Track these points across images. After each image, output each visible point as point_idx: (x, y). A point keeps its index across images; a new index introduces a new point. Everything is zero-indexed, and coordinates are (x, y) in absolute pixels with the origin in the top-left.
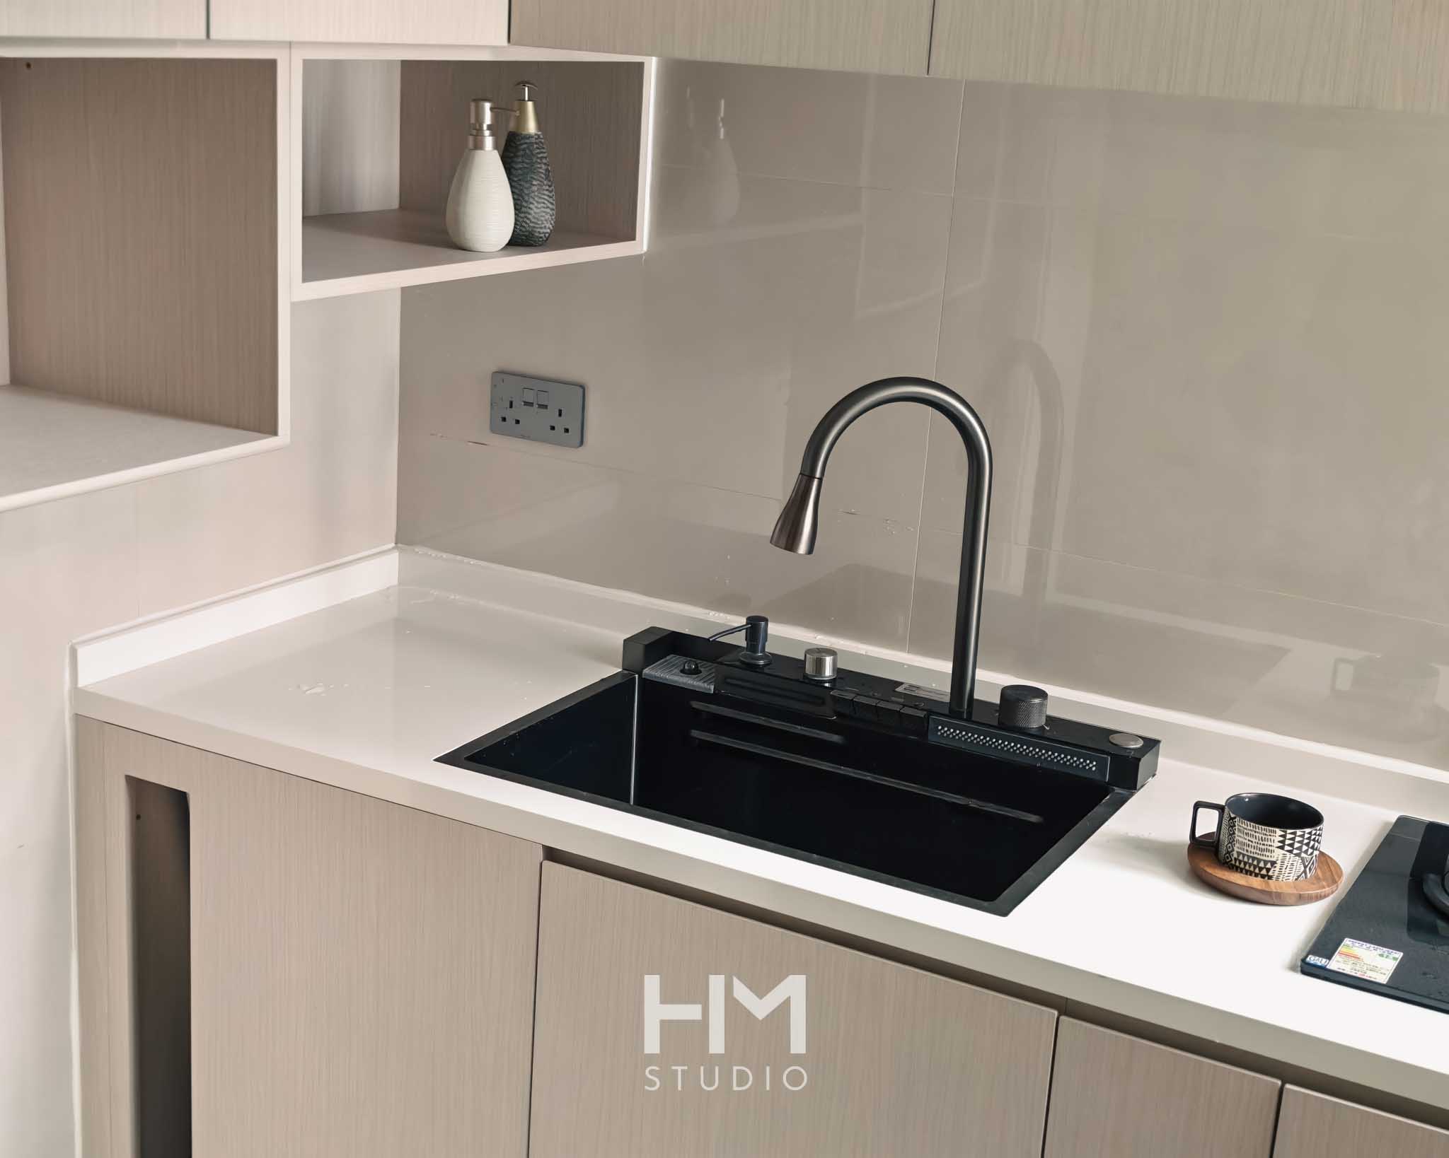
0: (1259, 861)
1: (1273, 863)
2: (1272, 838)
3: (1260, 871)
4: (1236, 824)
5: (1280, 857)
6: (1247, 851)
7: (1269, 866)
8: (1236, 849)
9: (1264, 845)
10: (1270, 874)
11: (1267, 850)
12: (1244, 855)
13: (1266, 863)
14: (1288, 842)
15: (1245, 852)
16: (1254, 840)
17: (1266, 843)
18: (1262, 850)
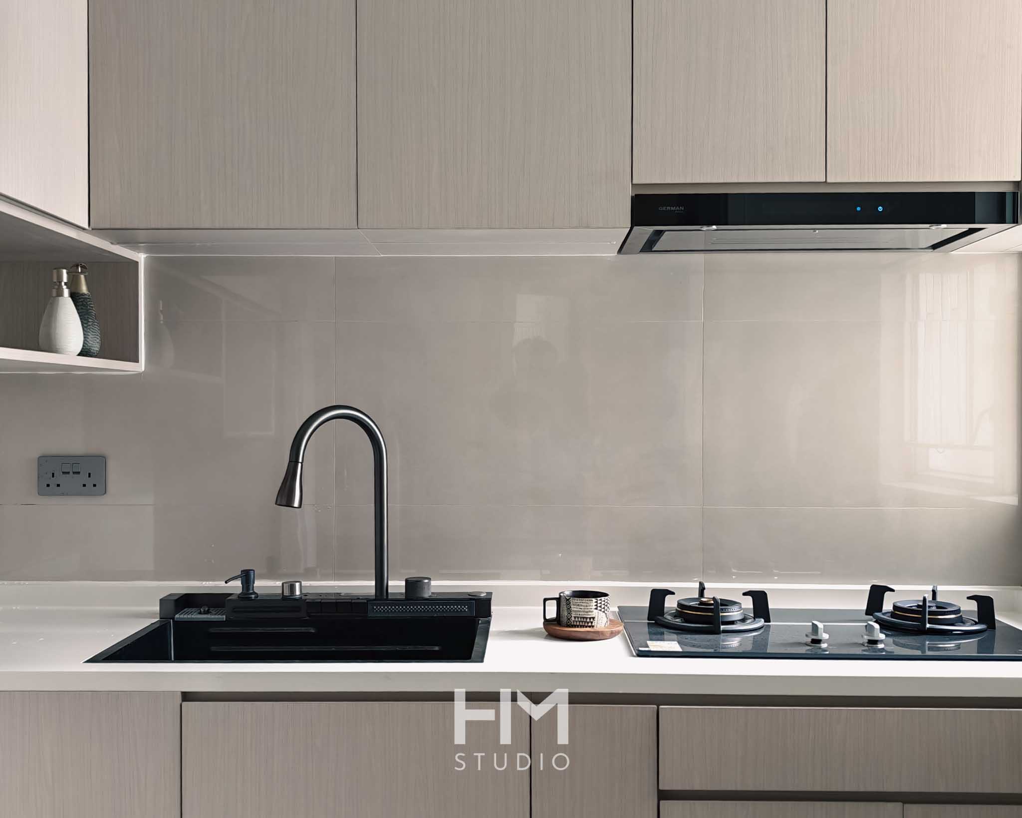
0: (587, 618)
1: (594, 618)
2: (592, 604)
3: (588, 624)
4: (571, 602)
5: (597, 614)
6: (580, 615)
7: (592, 620)
8: (573, 615)
9: (588, 609)
10: (593, 624)
11: (590, 611)
12: (578, 617)
13: (590, 618)
14: (599, 605)
15: (578, 616)
16: (582, 607)
17: (589, 608)
18: (587, 612)
